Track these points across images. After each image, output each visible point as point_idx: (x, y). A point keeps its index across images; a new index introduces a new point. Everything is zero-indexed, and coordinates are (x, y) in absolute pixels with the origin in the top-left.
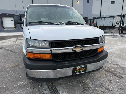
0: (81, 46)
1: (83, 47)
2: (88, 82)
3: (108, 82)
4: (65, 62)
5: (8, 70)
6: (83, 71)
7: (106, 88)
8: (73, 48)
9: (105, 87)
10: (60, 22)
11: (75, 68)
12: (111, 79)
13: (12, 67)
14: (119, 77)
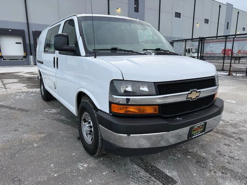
0: (197, 91)
1: (200, 92)
2: (197, 151)
3: (226, 147)
4: (178, 118)
5: (35, 145)
6: (201, 132)
7: (229, 157)
8: (189, 93)
9: (226, 155)
10: (144, 50)
11: (193, 127)
12: (227, 142)
13: (42, 139)
14: (236, 139)
